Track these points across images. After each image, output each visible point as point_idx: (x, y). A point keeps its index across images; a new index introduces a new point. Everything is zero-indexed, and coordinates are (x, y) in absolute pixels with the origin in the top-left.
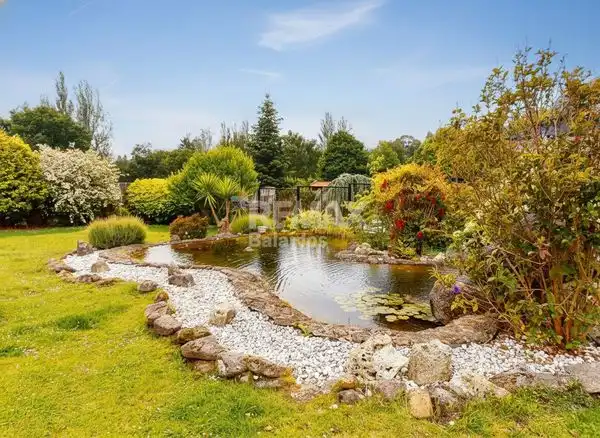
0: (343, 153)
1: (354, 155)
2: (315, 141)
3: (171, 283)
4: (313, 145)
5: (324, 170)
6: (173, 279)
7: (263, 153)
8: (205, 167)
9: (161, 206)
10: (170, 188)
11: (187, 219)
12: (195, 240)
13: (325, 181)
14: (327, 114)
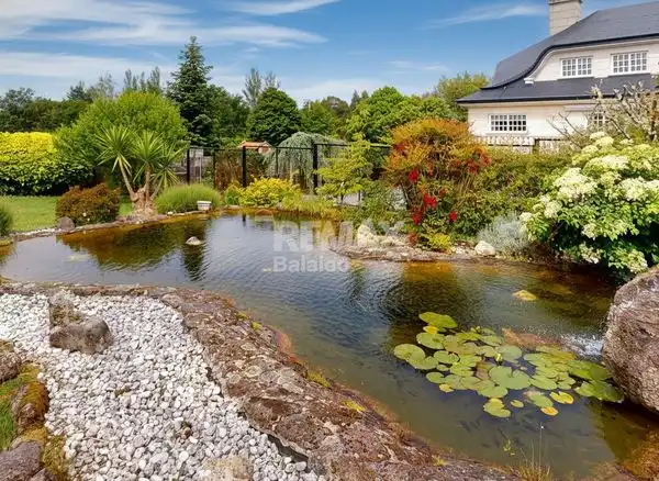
0: (275, 111)
1: (287, 114)
2: (240, 98)
3: (54, 345)
4: (238, 102)
5: (253, 129)
6: (62, 335)
7: (188, 106)
8: (113, 116)
9: (42, 169)
10: (57, 145)
11: (86, 191)
12: (98, 225)
13: (256, 141)
14: (253, 70)
